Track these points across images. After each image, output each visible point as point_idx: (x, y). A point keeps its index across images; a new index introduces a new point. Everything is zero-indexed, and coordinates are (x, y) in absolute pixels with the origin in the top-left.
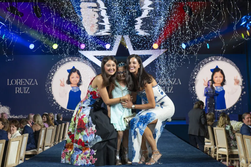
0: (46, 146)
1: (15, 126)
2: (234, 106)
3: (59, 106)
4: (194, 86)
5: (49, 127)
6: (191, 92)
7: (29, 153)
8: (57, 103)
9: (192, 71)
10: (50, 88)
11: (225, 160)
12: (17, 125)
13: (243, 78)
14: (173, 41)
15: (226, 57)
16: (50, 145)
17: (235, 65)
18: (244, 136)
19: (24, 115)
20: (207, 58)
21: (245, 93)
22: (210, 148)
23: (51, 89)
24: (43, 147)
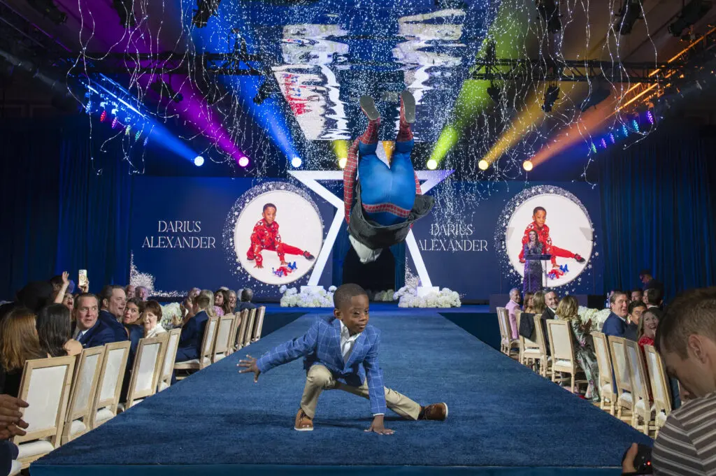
0: (218, 354)
1: (153, 315)
2: (577, 278)
3: (248, 274)
4: (504, 240)
5: (225, 315)
6: (497, 251)
7: (184, 365)
8: (244, 270)
9: (500, 213)
10: (231, 240)
11: (568, 384)
12: (157, 311)
13: (593, 227)
14: (471, 149)
15: (563, 188)
16: (226, 350)
17: (579, 201)
18: (611, 338)
19: (179, 292)
20: (529, 187)
21: (597, 254)
22: (537, 360)
23: (233, 242)
24: (213, 354)
